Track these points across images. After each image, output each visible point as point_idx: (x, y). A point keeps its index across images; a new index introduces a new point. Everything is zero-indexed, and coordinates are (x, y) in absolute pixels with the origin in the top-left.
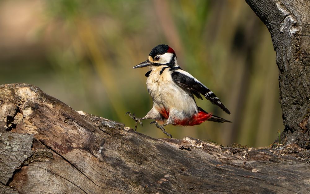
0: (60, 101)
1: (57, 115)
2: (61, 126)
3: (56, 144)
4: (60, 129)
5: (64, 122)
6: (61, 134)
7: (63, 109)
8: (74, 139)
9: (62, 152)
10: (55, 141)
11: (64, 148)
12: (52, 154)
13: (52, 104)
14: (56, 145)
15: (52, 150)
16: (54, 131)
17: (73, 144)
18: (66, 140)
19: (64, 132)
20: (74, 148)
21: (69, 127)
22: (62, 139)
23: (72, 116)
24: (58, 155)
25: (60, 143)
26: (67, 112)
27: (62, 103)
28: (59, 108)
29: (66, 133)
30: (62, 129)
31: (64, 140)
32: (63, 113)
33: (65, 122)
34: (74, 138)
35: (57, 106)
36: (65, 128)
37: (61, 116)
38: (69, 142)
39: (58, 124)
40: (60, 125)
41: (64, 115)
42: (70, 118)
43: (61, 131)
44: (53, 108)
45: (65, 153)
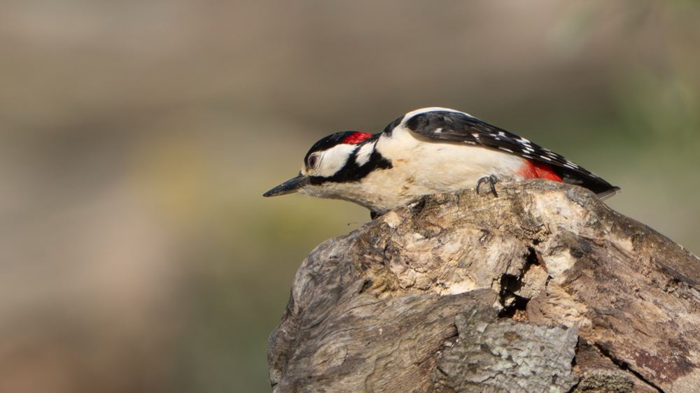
0: (652, 230)
1: (646, 271)
2: (655, 303)
3: (643, 353)
4: (654, 312)
5: (666, 291)
6: (657, 324)
7: (662, 252)
8: (695, 340)
9: (659, 379)
10: (638, 345)
11: (665, 365)
12: (633, 384)
13: (630, 238)
14: (644, 358)
15: (631, 370)
16: (637, 315)
17: (691, 353)
18: (671, 343)
19: (665, 319)
20: (694, 366)
21: (679, 304)
22: (660, 340)
23: (688, 272)
24: (649, 387)
25: (653, 352)
26: (674, 261)
27: (659, 235)
28: (650, 251)
29: (672, 322)
30: (660, 311)
31: (666, 342)
32: (661, 264)
33: (669, 290)
34: (695, 335)
35: (645, 244)
36: (669, 307)
37: (655, 275)
38: (680, 348)
39: (647, 295)
40: (654, 298)
41: (664, 270)
42: (683, 279)
43: (655, 315)
44: (634, 250)
45: (668, 381)
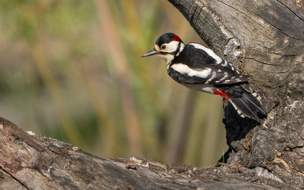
0: (10, 122)
1: (7, 135)
2: (10, 146)
3: (6, 163)
4: (10, 149)
5: (14, 142)
6: (11, 153)
7: (13, 129)
8: (24, 159)
9: (12, 172)
10: (5, 160)
11: (14, 167)
12: (3, 174)
13: (2, 124)
14: (6, 165)
15: (2, 169)
16: (4, 150)
17: (22, 163)
18: (15, 160)
19: (14, 151)
20: (23, 168)
21: (18, 147)
22: (12, 159)
23: (22, 136)
24: (8, 174)
25: (10, 163)
26: (17, 132)
27: (12, 123)
28: (9, 129)
29: (16, 153)
30: (12, 149)
31: (14, 160)
32: (13, 133)
33: (15, 142)
34: (24, 157)
35: (7, 126)
36: (15, 148)
37: (10, 137)
38: (19, 161)
39: (8, 144)
40: (10, 145)
41: (13, 135)
42: (19, 138)
43: (10, 150)
44: (3, 128)
45: (14, 173)
